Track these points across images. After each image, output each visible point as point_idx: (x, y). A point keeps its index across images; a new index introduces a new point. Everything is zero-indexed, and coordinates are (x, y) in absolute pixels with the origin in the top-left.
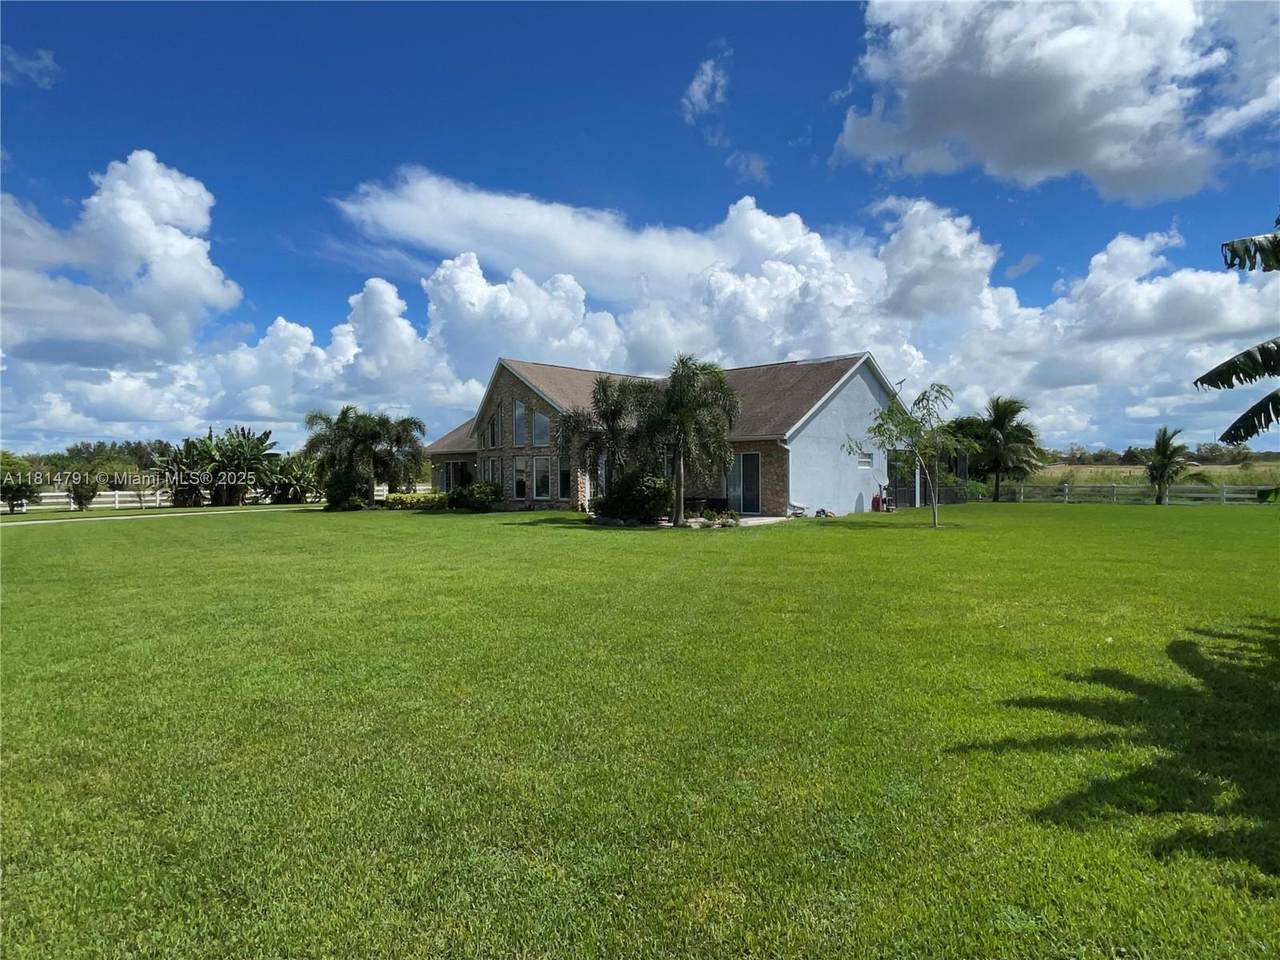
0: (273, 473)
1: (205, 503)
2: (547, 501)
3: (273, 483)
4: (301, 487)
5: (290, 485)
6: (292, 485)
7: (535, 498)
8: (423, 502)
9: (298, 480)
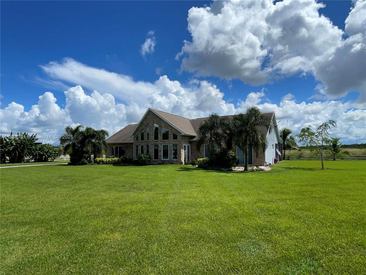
0: (36, 150)
1: (7, 162)
2: (168, 161)
3: (36, 154)
4: (48, 155)
5: (43, 155)
6: (44, 155)
7: (162, 159)
8: (111, 161)
9: (47, 153)
